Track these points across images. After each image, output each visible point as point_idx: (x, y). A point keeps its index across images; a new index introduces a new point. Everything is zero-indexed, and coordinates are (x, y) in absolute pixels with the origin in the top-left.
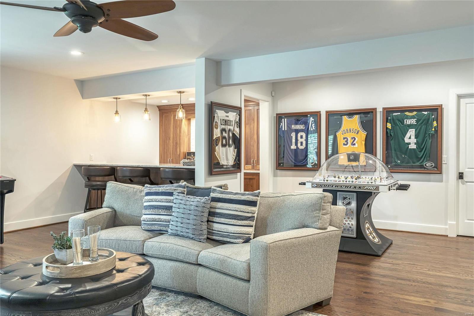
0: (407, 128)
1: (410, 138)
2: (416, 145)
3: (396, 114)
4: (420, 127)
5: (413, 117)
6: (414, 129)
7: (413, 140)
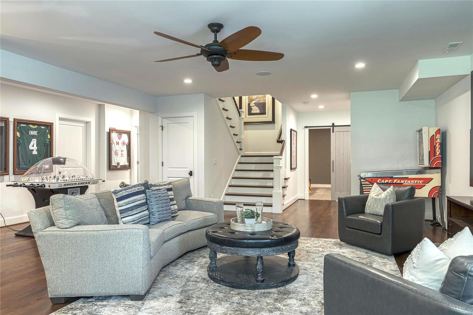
0: (31, 138)
1: (33, 146)
2: (37, 152)
3: (23, 125)
4: (40, 137)
5: (35, 130)
6: (36, 139)
7: (35, 148)
